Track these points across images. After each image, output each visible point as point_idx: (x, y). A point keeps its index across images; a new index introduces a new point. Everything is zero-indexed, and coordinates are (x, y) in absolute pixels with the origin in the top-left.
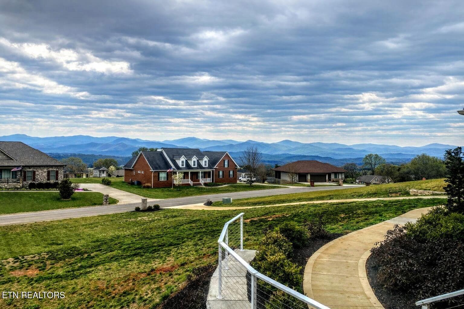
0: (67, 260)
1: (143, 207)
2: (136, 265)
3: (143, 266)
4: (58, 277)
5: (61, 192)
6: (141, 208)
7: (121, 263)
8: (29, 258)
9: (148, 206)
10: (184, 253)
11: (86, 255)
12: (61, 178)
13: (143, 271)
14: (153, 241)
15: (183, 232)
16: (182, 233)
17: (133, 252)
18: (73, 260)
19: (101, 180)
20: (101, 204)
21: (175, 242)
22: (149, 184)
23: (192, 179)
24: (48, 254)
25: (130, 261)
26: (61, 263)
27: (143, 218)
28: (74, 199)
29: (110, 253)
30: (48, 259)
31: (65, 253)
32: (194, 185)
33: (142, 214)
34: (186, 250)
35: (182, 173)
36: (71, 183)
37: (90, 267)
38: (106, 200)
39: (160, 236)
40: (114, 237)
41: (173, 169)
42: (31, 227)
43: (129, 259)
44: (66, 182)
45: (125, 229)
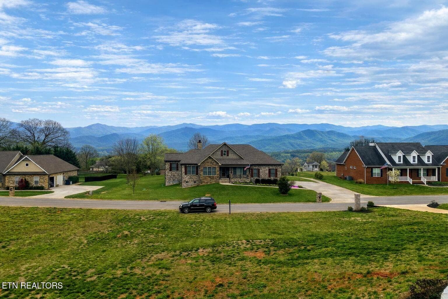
0: (287, 249)
1: (356, 208)
2: (351, 264)
3: (358, 266)
4: (280, 262)
5: (280, 188)
6: (354, 208)
7: (336, 260)
8: (257, 242)
9: (361, 207)
10: (405, 261)
11: (303, 248)
12: (279, 175)
13: (359, 272)
14: (368, 243)
15: (402, 233)
16: (401, 235)
17: (348, 251)
18: (291, 250)
19: (314, 174)
20: (315, 201)
21: (393, 247)
22: (362, 180)
23: (411, 177)
24: (272, 241)
25: (345, 259)
26: (282, 251)
27: (356, 218)
28: (290, 195)
29: (325, 249)
30: (271, 246)
31: (285, 243)
32: (413, 183)
33: (356, 214)
34: (407, 258)
35: (398, 170)
36: (288, 180)
37: (307, 258)
38: (320, 197)
39: (375, 239)
40: (328, 234)
41: (388, 165)
42: (258, 216)
43: (344, 258)
44: (283, 179)
45: (338, 227)
